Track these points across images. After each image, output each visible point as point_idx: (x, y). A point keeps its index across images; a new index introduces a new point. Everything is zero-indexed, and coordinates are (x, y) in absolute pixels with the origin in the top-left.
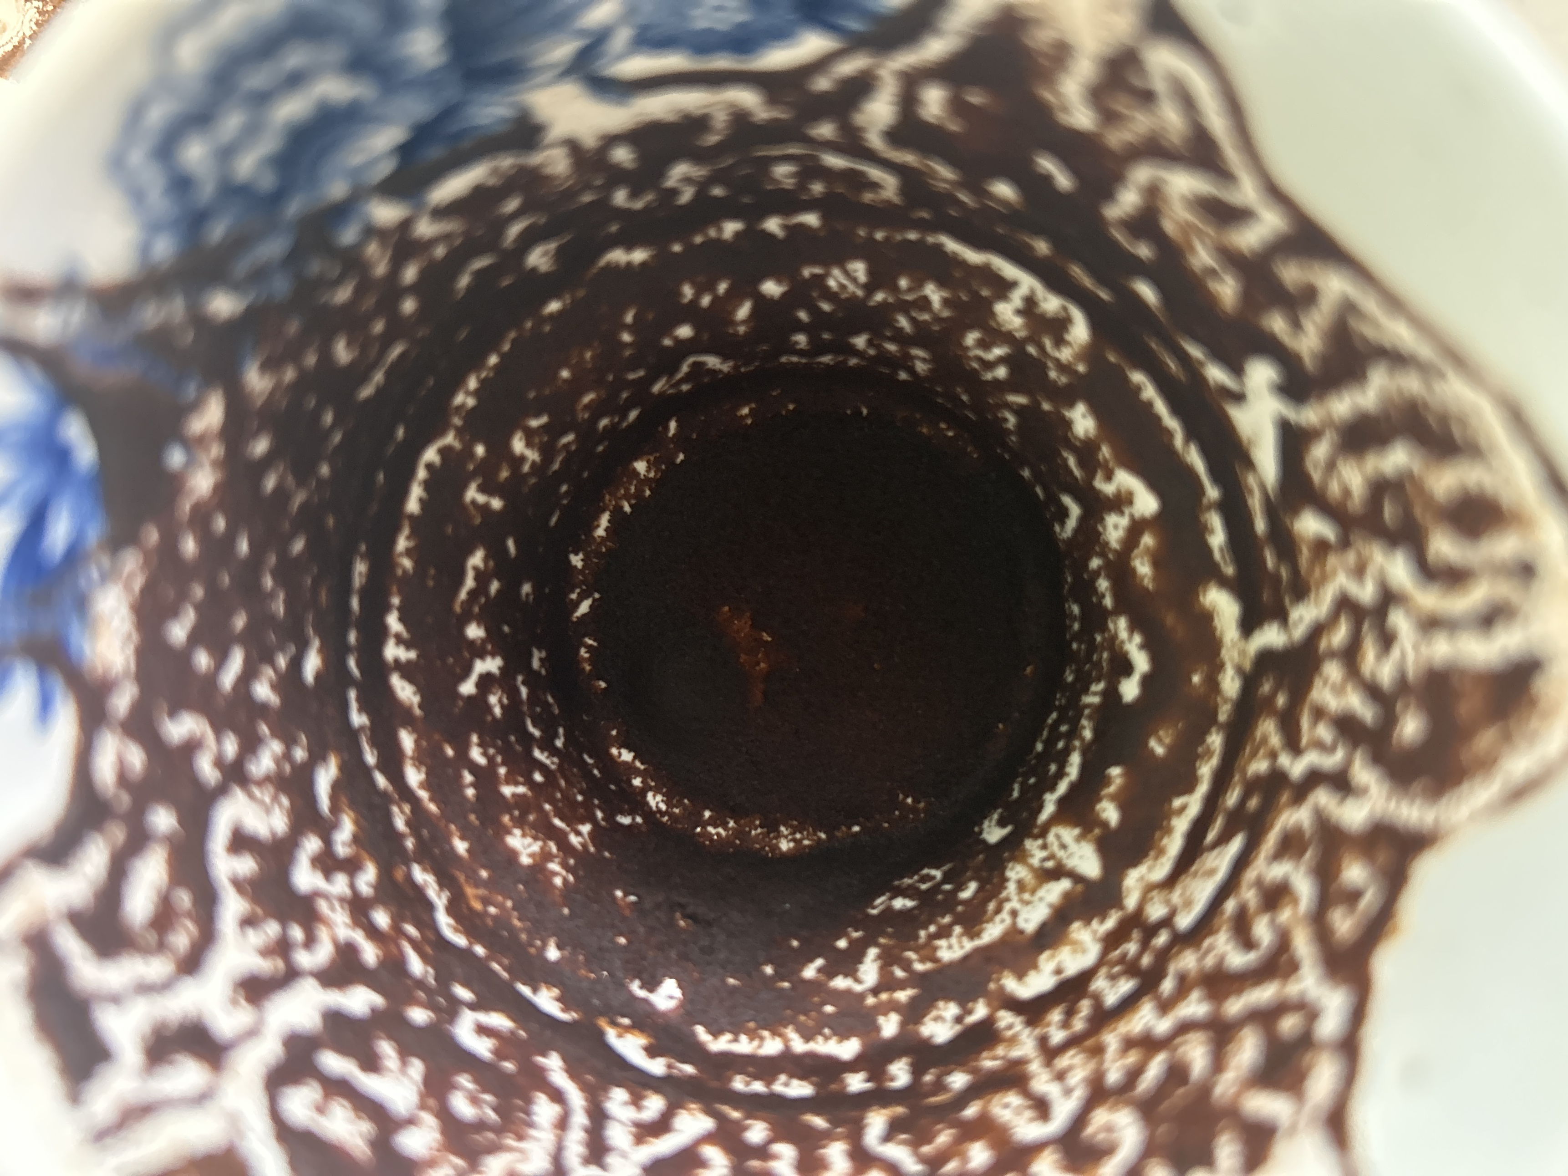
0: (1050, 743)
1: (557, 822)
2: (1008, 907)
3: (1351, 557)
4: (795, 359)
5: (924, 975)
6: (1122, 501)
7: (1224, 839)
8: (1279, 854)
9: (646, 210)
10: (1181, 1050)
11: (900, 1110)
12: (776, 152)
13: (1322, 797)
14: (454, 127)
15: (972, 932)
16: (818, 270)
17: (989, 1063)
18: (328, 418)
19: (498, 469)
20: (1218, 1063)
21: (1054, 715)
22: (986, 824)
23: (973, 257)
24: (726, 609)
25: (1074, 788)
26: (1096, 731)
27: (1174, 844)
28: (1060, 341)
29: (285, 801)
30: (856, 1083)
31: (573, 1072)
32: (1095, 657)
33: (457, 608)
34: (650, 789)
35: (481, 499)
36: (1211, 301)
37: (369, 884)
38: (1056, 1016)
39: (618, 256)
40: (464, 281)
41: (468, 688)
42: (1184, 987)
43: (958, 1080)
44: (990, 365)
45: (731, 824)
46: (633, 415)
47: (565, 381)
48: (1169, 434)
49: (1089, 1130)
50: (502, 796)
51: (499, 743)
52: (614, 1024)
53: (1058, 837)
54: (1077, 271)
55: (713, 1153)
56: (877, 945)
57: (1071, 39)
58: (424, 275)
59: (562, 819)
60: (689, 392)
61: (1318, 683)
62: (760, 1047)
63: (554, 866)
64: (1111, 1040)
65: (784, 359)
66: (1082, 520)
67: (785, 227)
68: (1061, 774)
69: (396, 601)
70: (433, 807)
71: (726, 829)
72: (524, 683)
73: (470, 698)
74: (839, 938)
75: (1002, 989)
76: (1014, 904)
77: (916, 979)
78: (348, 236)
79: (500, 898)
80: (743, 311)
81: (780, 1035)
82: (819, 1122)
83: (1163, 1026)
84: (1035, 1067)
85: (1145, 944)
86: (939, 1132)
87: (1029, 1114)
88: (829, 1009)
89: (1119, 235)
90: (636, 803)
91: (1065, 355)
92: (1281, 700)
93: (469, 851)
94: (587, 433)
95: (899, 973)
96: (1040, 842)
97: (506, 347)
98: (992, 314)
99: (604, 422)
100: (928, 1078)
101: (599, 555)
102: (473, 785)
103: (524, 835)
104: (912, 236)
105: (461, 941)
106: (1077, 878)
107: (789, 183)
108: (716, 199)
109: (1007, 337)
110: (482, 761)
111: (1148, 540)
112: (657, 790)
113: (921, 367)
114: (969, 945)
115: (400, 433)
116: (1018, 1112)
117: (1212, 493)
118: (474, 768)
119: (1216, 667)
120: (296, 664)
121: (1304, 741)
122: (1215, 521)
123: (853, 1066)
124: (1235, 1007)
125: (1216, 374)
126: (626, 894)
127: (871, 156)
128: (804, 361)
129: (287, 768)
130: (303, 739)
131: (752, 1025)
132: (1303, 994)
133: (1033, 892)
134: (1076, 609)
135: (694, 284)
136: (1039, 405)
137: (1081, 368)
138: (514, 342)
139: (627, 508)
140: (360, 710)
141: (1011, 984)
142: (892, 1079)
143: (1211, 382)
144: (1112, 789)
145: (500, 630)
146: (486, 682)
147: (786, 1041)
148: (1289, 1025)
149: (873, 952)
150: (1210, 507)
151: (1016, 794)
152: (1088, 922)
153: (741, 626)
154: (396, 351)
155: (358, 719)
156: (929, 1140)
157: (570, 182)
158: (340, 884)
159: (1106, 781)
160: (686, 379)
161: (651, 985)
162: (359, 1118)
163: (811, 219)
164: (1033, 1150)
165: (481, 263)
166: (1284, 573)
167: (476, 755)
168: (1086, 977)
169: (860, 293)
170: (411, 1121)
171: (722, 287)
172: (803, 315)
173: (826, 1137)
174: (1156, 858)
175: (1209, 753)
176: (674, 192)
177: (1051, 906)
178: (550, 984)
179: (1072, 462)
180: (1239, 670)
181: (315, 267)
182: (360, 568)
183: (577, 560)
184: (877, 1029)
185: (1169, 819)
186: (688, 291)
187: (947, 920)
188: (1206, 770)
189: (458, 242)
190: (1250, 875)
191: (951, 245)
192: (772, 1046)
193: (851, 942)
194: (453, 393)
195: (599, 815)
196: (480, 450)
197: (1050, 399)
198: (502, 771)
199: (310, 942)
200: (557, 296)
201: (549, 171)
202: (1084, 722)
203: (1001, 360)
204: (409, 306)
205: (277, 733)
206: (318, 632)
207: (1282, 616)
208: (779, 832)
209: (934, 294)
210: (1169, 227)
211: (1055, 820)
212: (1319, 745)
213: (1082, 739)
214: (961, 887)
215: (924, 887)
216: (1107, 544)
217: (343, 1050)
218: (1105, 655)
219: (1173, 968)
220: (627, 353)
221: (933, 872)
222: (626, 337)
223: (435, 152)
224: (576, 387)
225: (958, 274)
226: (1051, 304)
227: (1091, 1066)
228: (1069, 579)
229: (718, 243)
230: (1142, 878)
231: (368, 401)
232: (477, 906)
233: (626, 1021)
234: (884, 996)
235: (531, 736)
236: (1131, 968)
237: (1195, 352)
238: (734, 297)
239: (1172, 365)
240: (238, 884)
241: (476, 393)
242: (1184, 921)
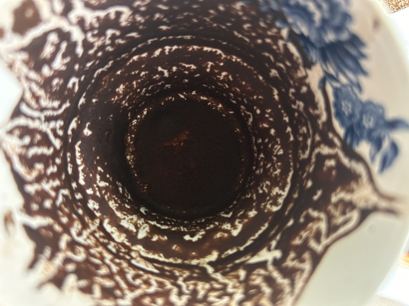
0: (168, 220)
1: (128, 97)
2: (126, 217)
3: (238, 285)
4: (254, 140)
5: (104, 198)
6: (234, 227)
7: (156, 268)
8: (158, 282)
9: (289, 97)
10: (104, 267)
11: (70, 198)
12: (310, 127)
13: (175, 290)
14: (309, 47)
15: (117, 209)
16: (279, 142)
17: (86, 219)
18: (229, 24)
19: (217, 69)
20: (103, 277)
21: (175, 220)
22: (144, 208)
23: (289, 180)
24: (188, 133)
25: (159, 228)
26: (174, 231)
27: (151, 256)
28: (271, 204)
29: (129, 25)
30: (74, 185)
31: (66, 110)
32: (193, 228)
33: (180, 63)
34: (138, 120)
35: (209, 66)
36: (294, 238)
37: (108, 49)
38: (102, 234)
39: (276, 92)
40: (267, 54)
41: (160, 69)
42: (118, 265)
43: (80, 212)
44: (262, 188)
45: (132, 143)
46: (234, 102)
47: (242, 83)
48: (254, 235)
49: (78, 247)
50: (133, 81)
51: (146, 79)
52: (78, 119)
53: (146, 226)
54: (291, 205)
55: (51, 150)
56: (109, 185)
57: (355, 192)
58: (269, 44)
59: (129, 98)
60: (241, 115)
61: (203, 283)
62: (78, 159)
63: (116, 98)
64: (100, 249)
65: (253, 137)
66: (227, 218)
67: (289, 132)
68: (162, 224)
69: (180, 47)
70: (128, 64)
71: (130, 141)
72: (162, 83)
73: (157, 70)
74: (109, 175)
75: (104, 219)
76: (127, 218)
77: (103, 196)
78: (278, 24)
79: (107, 85)
80: (265, 125)
81: (82, 164)
82: (63, 177)
83: (108, 261)
84: (89, 231)
85: (125, 253)
86: (68, 209)
87: (78, 231)
88: (91, 175)
89: (304, 213)
90: (134, 117)
91: (268, 206)
92: (195, 275)
93: (118, 74)
94: (229, 91)
95: (103, 192)
96: (144, 222)
97: (249, 67)
98: (275, 187)
99: (232, 95)
100: (79, 204)
101: (196, 99)
102: (135, 73)
103: (123, 89)
104: (292, 164)
105: (95, 76)
106: (137, 233)
107: (301, 131)
108: (294, 114)
109: (270, 192)
110: (142, 75)
111: (226, 235)
112: (137, 122)
113: (258, 172)
114: (114, 209)
115: (225, 43)
116: (77, 228)
117: (242, 248)
118: (139, 73)
119: (198, 258)
120: (164, 24)
121: (187, 283)
122: (235, 251)
123: (78, 184)
124: (118, 278)
125: (274, 243)
126: (112, 118)
127: (312, 150)
128: (254, 143)
129: (137, 24)
130: (145, 28)
131: (84, 155)
132: (127, 294)
133: (131, 223)
134: (203, 221)
135: (271, 112)
136: (254, 202)
137: (266, 211)
138: (250, 69)
139: (209, 104)
140: (152, 41)
141: (106, 221)
142: (77, 195)
143: (271, 243)
144: (161, 238)
145: (175, 75)
146: (162, 73)
147: (80, 165)
148: (118, 292)
149: (107, 184)
150: (238, 249)
151: (153, 214)
152: (126, 238)
153: (184, 137)
154: (247, 40)
155: (150, 41)
156: (65, 207)
157: (295, 77)
158: (108, 42)
159: (163, 236)
160: (245, 113)
161: (90, 128)
162: (51, 54)
163: (292, 139)
164: (70, 234)
165: (272, 58)
166: (228, 269)
167: (143, 73)
168: (113, 240)
169: (275, 153)
170: (51, 68)
171: (271, 119)
172: (267, 140)
173: (60, 179)
174: (146, 252)
175: (176, 260)
176: (295, 104)
177: (128, 228)
178: (86, 101)
179: (241, 213)
180: (199, 264)
181: (269, 17)
182: (189, 37)
183: (194, 93)
184: (88, 189)
185: (157, 254)
186: (269, 111)
187: (119, 202)
188: (171, 260)
189: (278, 51)
190: (150, 276)
191: (291, 174)
192: (79, 162)
193: (109, 178)
194: (236, 55)
195: (130, 108)
196: (222, 64)
197: (256, 205)
198: (139, 81)
199: (94, 36)
200: (264, 78)
201: (299, 71)
202: (176, 228)
203: (264, 191)
204: (259, 41)
205: (146, 21)
206: (172, 28)
207: (216, 271)
208: (132, 155)
209: (278, 171)
210: (310, 225)
211: (150, 225)
212: (188, 287)
213: (172, 228)
214: (128, 204)
215: (126, 195)
216: (223, 225)
217: (67, 48)
218: (194, 230)
219: (122, 261)
220: (251, 98)
221: (130, 197)
222: (255, 97)
223: (302, 43)
224: (240, 86)
225: (284, 177)
226: (281, 201)
227: (93, 245)
228: (210, 218)
229: (282, 117)
230: (140, 249)
231: (234, 34)
232: (104, 79)
233: (79, 122)
234: (97, 189)
235: (149, 87)
236: (118, 251)
237: (278, 237)
238: (269, 123)
239: (273, 232)
240: (108, 15)
241: (236, 61)
242: (133, 262)
